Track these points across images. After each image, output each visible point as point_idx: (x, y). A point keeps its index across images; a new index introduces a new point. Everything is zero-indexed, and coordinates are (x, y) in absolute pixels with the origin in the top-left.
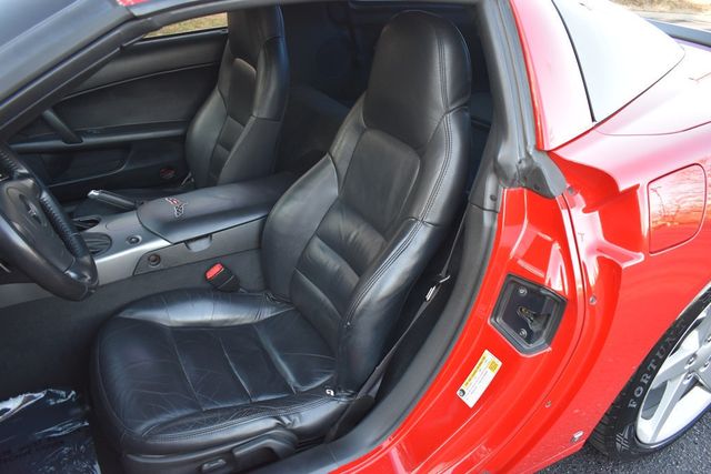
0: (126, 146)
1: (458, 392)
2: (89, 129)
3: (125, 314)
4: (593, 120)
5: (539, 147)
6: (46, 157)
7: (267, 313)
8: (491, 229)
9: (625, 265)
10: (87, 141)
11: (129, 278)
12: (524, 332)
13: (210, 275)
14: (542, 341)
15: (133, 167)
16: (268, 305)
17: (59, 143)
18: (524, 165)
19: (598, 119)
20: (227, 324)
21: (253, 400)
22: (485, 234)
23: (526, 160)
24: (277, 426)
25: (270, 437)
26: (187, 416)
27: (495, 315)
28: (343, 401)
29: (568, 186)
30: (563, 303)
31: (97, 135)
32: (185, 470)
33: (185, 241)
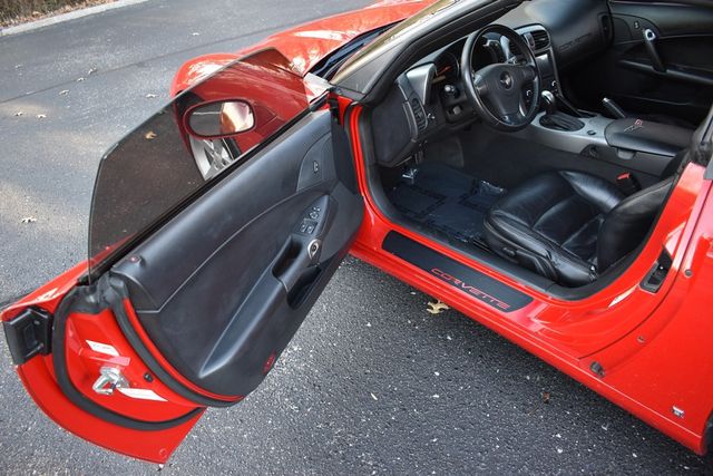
2: (678, 66)
6: (641, 76)
10: (670, 72)
11: (576, 154)
13: (620, 178)
21: (562, 247)
23: (708, 145)
26: (520, 224)
28: (593, 276)
31: (681, 71)
32: (498, 243)
33: (618, 148)
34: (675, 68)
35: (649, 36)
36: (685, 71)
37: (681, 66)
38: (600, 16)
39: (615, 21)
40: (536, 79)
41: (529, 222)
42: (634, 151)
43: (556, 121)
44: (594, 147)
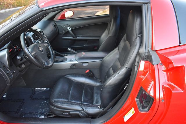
0: (86, 40)
1: (124, 117)
2: (79, 36)
3: (66, 76)
4: (180, 43)
5: (152, 49)
6: (69, 41)
7: (98, 84)
8: (136, 71)
9: (173, 92)
10: (78, 38)
11: (68, 69)
12: (142, 105)
13: (86, 72)
14: (147, 109)
15: (87, 45)
16: (99, 82)
17: (72, 38)
18: (147, 54)
19: (182, 44)
20: (88, 85)
21: (82, 103)
22: (135, 73)
23: (148, 52)
24: (82, 110)
25: (80, 112)
26: (65, 101)
27: (137, 98)
28: (101, 110)
29: (161, 62)
30: (153, 99)
31: (80, 37)
32: (60, 112)
33: (82, 63)
34: (78, 37)
35: (69, 29)
36: (81, 37)
37: (80, 36)
38: (54, 25)
39: (58, 26)
40: (49, 47)
41: (67, 99)
42: (88, 62)
43: (57, 60)
44: (74, 65)
